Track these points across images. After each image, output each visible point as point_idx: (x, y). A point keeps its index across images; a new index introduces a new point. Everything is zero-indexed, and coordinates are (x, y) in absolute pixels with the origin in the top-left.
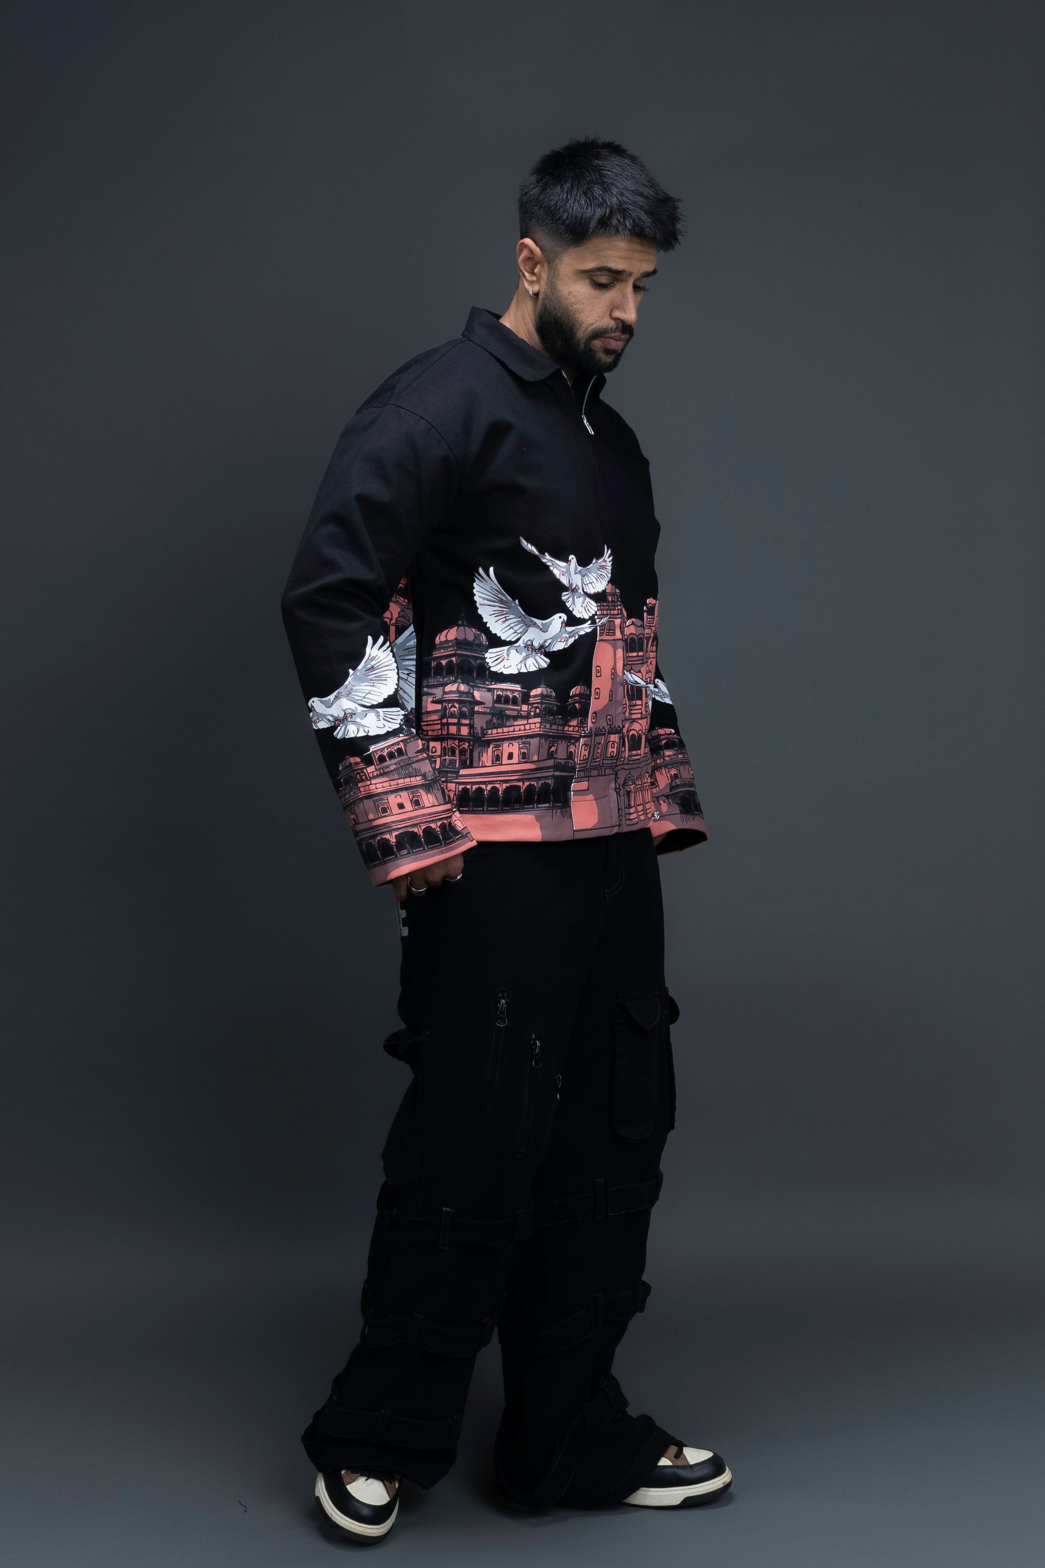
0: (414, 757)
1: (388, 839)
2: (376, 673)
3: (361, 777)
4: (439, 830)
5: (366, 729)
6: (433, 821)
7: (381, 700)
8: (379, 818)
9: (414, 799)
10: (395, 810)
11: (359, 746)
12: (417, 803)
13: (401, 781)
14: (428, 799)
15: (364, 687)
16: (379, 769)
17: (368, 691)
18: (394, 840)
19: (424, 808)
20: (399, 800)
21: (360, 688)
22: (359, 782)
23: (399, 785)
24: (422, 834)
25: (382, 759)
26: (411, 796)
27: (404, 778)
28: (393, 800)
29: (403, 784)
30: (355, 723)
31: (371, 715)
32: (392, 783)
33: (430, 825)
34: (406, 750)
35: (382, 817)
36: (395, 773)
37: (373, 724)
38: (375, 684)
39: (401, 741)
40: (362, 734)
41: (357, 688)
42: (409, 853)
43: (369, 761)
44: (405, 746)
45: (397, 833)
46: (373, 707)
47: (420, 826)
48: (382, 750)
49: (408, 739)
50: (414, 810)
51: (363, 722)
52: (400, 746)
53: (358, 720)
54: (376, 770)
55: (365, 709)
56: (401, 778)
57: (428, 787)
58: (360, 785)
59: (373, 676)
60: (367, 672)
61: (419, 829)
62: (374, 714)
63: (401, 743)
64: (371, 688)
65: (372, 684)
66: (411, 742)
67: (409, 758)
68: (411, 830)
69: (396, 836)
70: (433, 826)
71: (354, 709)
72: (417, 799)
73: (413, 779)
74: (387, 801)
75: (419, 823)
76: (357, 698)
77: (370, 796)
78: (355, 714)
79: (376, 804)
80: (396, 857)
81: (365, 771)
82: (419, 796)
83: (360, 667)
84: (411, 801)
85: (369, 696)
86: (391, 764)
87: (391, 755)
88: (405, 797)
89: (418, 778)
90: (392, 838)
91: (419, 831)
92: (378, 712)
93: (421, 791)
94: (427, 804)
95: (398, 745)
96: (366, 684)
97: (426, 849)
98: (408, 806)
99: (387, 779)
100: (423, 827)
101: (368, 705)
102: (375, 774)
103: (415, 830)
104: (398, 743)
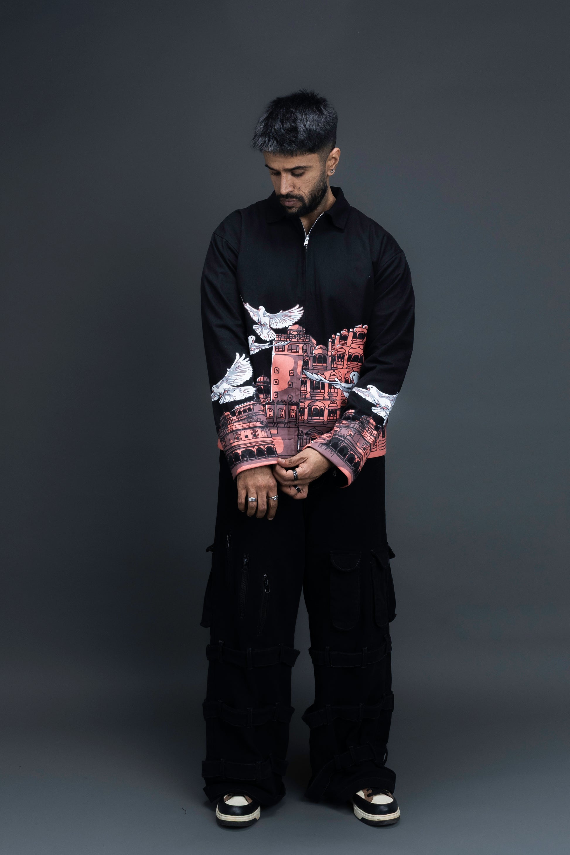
0: (258, 413)
1: (238, 453)
2: (241, 369)
3: (229, 422)
4: (265, 449)
5: (234, 398)
6: (262, 445)
7: (242, 383)
8: (235, 442)
9: (254, 433)
10: (243, 438)
11: (230, 406)
12: (255, 435)
13: (248, 424)
14: (261, 434)
15: (234, 377)
16: (238, 418)
17: (236, 379)
18: (241, 453)
19: (258, 438)
20: (246, 433)
21: (232, 377)
22: (228, 425)
23: (247, 426)
24: (256, 451)
25: (240, 413)
26: (252, 432)
27: (249, 423)
28: (243, 433)
29: (249, 426)
30: (229, 395)
31: (237, 390)
32: (244, 425)
33: (260, 447)
34: (253, 409)
35: (236, 442)
36: (245, 420)
37: (238, 395)
38: (240, 375)
39: (251, 404)
40: (232, 400)
41: (231, 377)
42: (247, 460)
43: (234, 414)
44: (253, 407)
45: (243, 450)
46: (238, 386)
47: (255, 447)
48: (241, 408)
49: (255, 403)
50: (253, 439)
51: (233, 394)
52: (250, 407)
53: (231, 393)
54: (237, 418)
55: (234, 388)
56: (248, 423)
57: (262, 428)
58: (228, 426)
59: (239, 371)
60: (236, 369)
61: (254, 448)
62: (238, 390)
63: (251, 405)
64: (237, 377)
65: (238, 375)
66: (257, 405)
67: (255, 413)
68: (250, 449)
69: (242, 451)
70: (262, 447)
71: (229, 388)
72: (255, 433)
73: (254, 423)
74: (240, 434)
75: (254, 446)
76: (230, 382)
77: (232, 431)
78: (229, 391)
79: (235, 435)
80: (241, 461)
81: (231, 418)
82: (256, 432)
83: (232, 367)
84: (252, 434)
85: (236, 381)
86: (244, 415)
87: (245, 411)
88: (249, 433)
89: (258, 423)
90: (240, 452)
91: (254, 450)
92: (240, 389)
93: (258, 429)
94: (260, 436)
95: (249, 406)
96: (236, 375)
97: (257, 458)
98: (250, 437)
99: (241, 423)
100: (256, 448)
101: (236, 385)
102: (236, 420)
103: (252, 449)
104: (249, 405)
